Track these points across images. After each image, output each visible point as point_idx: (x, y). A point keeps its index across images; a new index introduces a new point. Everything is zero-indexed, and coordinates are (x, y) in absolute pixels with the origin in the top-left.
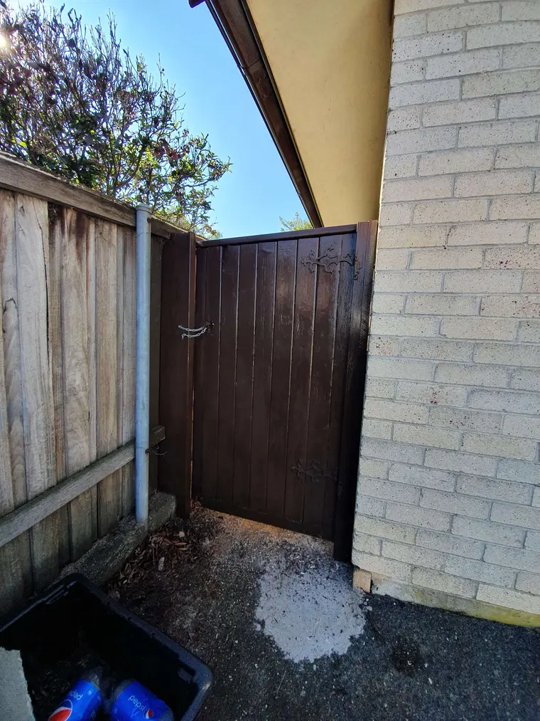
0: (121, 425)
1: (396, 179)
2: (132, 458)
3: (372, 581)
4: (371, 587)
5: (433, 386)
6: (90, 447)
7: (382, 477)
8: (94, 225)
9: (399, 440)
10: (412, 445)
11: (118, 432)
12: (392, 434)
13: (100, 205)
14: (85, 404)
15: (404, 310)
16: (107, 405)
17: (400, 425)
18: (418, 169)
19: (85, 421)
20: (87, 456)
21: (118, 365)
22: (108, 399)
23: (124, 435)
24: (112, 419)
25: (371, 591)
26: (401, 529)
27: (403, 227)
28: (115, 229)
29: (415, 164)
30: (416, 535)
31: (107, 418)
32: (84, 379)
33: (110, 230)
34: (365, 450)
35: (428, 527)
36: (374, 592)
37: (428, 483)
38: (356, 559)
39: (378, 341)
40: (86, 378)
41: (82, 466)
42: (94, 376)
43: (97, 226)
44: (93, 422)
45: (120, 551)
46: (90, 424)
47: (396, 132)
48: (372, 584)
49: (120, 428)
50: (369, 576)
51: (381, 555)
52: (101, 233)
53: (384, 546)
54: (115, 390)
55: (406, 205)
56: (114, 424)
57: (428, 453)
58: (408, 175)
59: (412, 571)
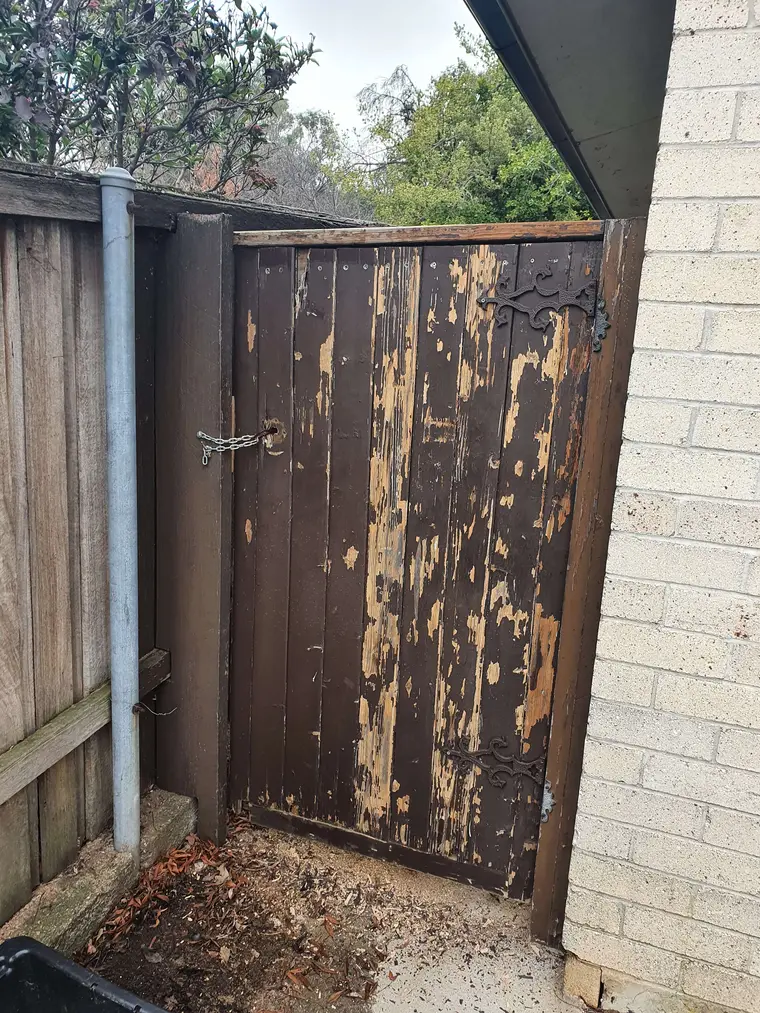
0: (78, 653)
1: (689, 143)
2: (106, 722)
3: (602, 985)
4: (600, 997)
5: (743, 603)
6: (23, 702)
7: (628, 780)
8: (13, 235)
9: (667, 706)
10: (692, 718)
11: (74, 667)
12: (653, 694)
13: (30, 194)
14: (13, 617)
15: (690, 438)
16: (53, 615)
17: (670, 677)
18: (737, 123)
19: (13, 651)
20: (18, 721)
21: (71, 528)
22: (53, 604)
23: (86, 673)
24: (62, 641)
25: (600, 1003)
26: (665, 886)
27: (697, 256)
28: (56, 237)
29: (731, 113)
30: (693, 899)
31: (53, 642)
32: (9, 567)
33: (47, 237)
34: (596, 725)
35: (717, 882)
36: (607, 1005)
37: (723, 797)
38: (571, 939)
39: (633, 502)
40: (12, 564)
41: (10, 739)
42: (26, 557)
43: (19, 235)
44: (28, 651)
45: (89, 908)
46: (21, 654)
47: (693, 33)
48: (602, 990)
49: (78, 659)
50: (596, 973)
51: (622, 935)
52: (29, 250)
53: (629, 916)
54: (66, 583)
55: (705, 205)
56: (66, 654)
57: (724, 737)
58: (713, 137)
59: (683, 967)
